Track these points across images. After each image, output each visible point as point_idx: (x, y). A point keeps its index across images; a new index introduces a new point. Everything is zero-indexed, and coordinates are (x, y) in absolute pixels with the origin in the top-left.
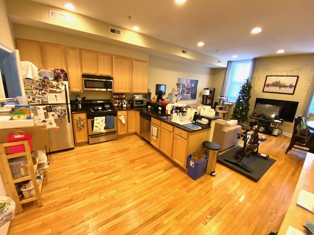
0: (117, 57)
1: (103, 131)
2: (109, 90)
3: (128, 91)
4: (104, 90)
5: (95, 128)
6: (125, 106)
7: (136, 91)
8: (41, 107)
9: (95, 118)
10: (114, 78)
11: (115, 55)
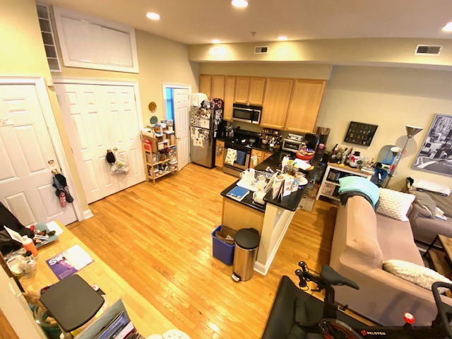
0: (273, 79)
1: (232, 163)
2: (254, 122)
3: (279, 127)
4: (250, 121)
5: (227, 158)
6: (272, 145)
7: (290, 129)
8: (197, 129)
9: (229, 149)
10: (264, 109)
11: (269, 78)
